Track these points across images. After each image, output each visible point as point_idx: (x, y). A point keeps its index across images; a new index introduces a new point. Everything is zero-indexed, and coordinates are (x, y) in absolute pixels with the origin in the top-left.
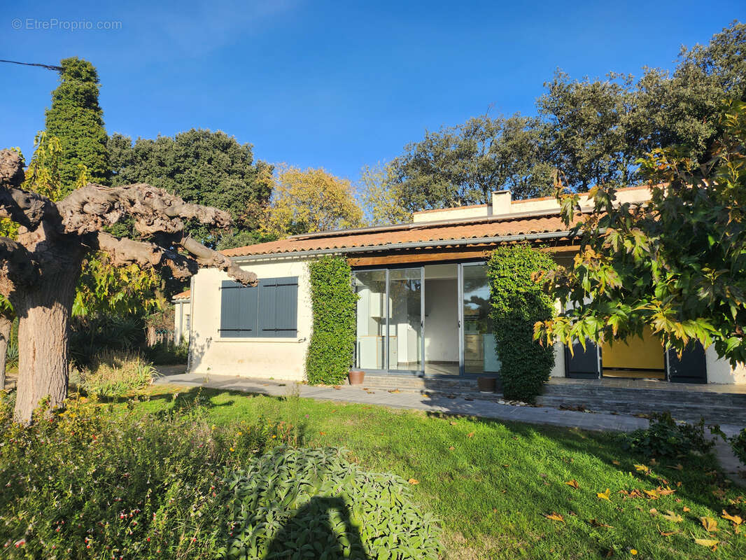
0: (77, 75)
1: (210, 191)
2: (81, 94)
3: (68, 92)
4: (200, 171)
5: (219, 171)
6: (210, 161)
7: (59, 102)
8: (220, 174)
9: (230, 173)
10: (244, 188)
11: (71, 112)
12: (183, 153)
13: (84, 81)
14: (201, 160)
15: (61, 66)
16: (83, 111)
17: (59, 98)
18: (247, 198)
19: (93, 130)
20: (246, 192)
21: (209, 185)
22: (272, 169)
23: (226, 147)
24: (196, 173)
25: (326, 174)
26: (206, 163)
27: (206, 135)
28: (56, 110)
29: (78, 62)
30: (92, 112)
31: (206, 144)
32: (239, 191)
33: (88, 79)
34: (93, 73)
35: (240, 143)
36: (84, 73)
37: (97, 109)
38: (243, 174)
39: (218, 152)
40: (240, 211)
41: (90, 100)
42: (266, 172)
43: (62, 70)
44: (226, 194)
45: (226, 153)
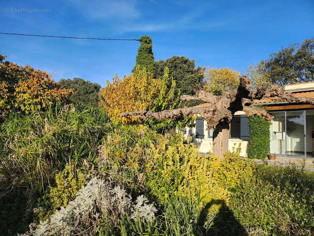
0: (146, 42)
1: (181, 80)
2: (149, 49)
3: (143, 48)
4: (177, 72)
5: (184, 72)
6: (180, 68)
7: (140, 52)
8: (184, 73)
9: (188, 72)
10: (194, 78)
11: (145, 55)
12: (171, 66)
13: (147, 44)
14: (177, 68)
15: (140, 39)
16: (148, 55)
17: (141, 51)
18: (195, 82)
19: (151, 61)
20: (195, 80)
21: (181, 78)
22: (204, 69)
23: (186, 62)
24: (176, 73)
25: (230, 70)
26: (179, 69)
27: (178, 58)
28: (140, 55)
29: (146, 37)
30: (150, 55)
31: (178, 62)
32: (192, 79)
33: (149, 43)
34: (150, 41)
35: (190, 60)
36: (148, 41)
37: (152, 54)
38: (192, 72)
39: (184, 64)
40: (193, 87)
41: (150, 51)
42: (202, 71)
43: (141, 41)
44: (187, 81)
45: (186, 64)
